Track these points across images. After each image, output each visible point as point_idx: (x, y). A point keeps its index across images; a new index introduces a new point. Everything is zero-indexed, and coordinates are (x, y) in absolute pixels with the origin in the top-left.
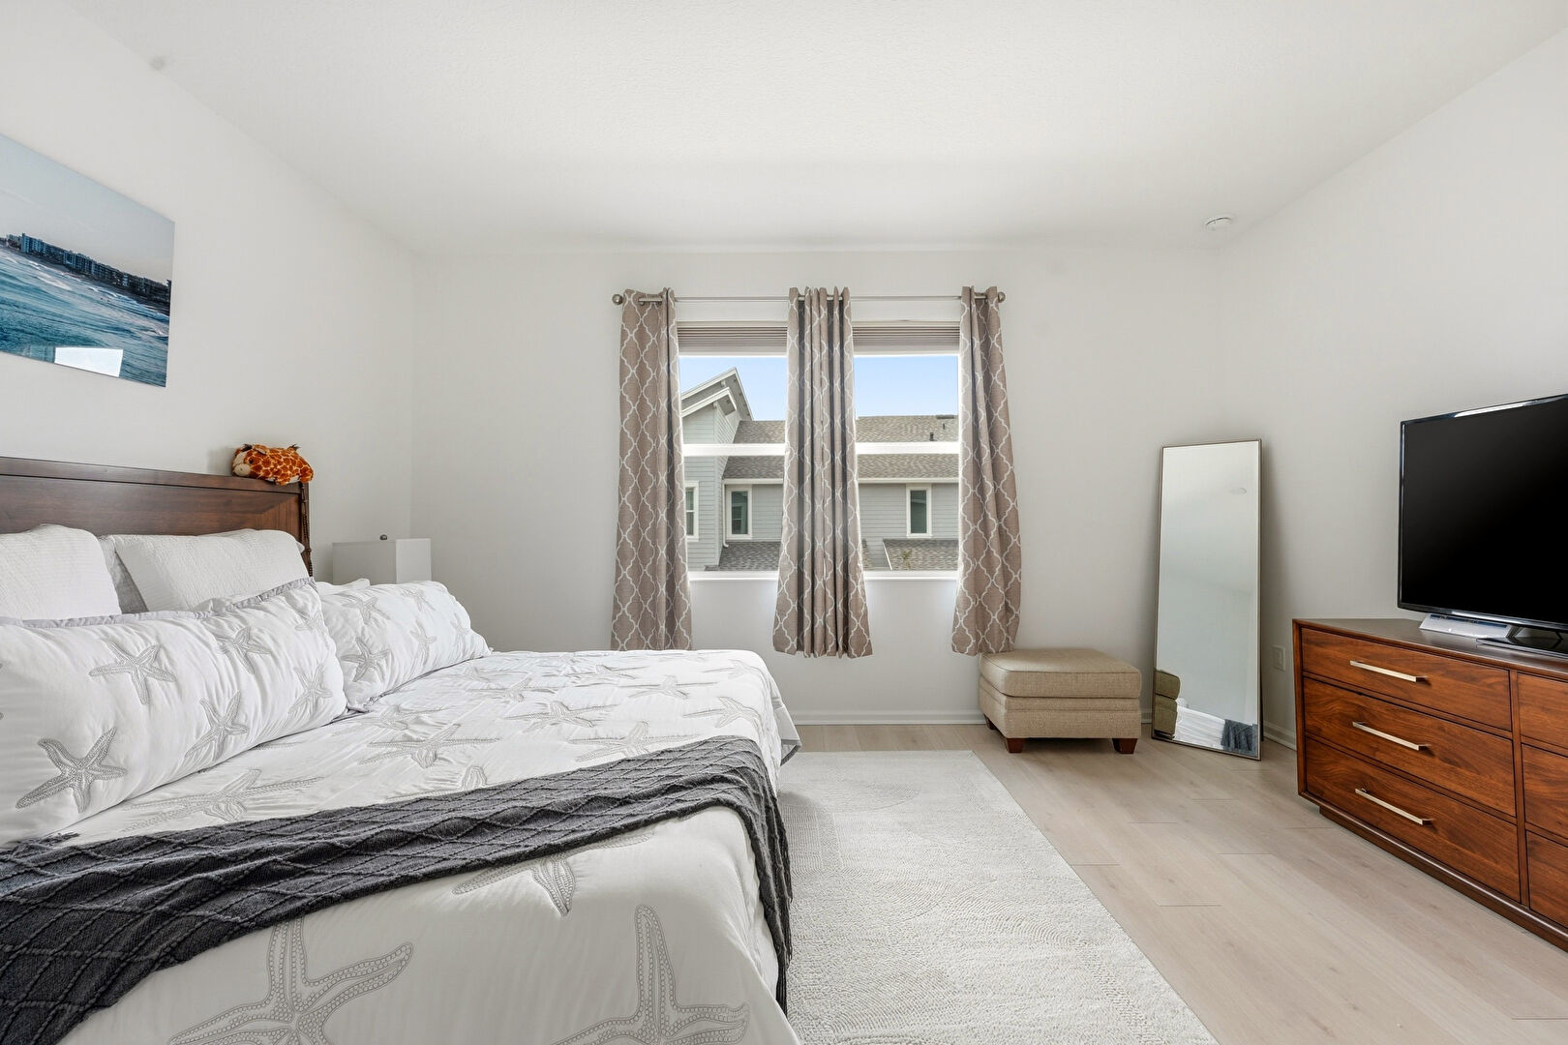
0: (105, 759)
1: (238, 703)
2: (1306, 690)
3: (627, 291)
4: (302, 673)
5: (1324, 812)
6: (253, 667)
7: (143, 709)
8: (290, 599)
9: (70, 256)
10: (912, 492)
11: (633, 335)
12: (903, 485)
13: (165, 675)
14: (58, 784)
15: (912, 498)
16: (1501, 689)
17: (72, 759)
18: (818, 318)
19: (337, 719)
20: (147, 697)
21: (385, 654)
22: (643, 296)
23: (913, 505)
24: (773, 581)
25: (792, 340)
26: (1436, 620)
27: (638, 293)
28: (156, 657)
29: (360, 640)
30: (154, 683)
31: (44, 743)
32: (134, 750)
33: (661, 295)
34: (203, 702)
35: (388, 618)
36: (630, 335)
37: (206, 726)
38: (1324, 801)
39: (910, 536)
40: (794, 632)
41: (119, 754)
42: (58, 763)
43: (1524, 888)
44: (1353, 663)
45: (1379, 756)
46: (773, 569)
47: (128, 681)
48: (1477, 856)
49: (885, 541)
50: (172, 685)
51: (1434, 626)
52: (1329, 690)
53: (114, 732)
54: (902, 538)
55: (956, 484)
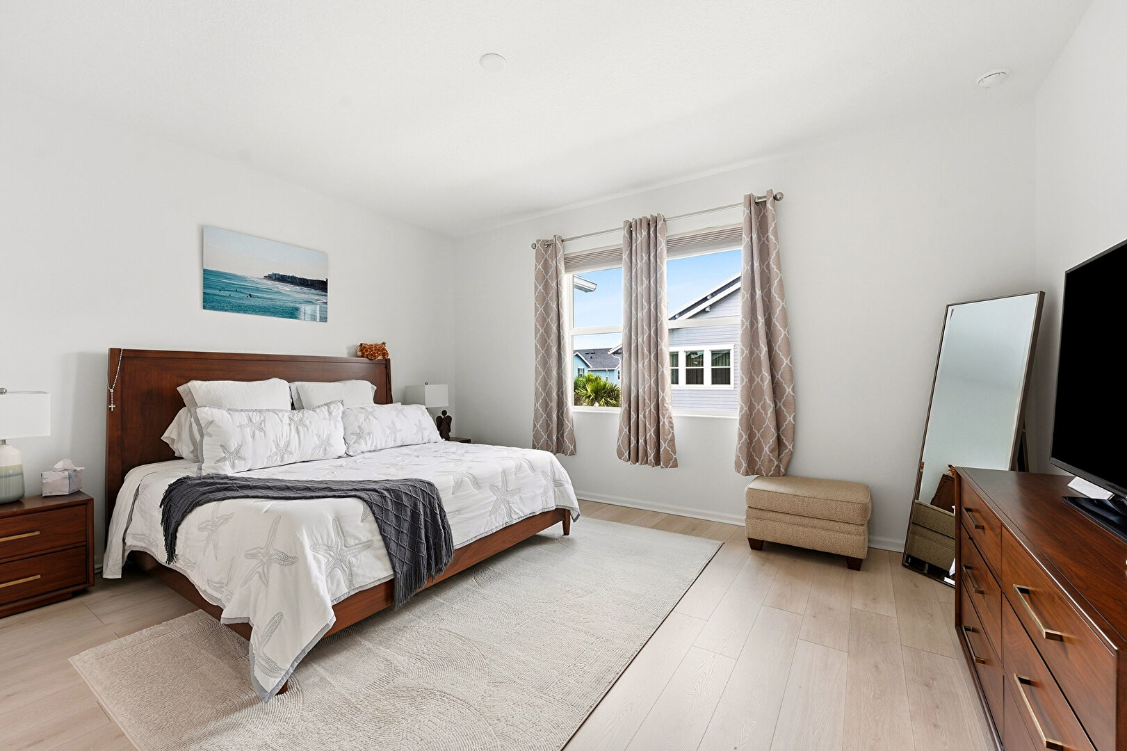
0: (237, 454)
1: (288, 444)
3: (537, 241)
4: (319, 436)
6: (298, 432)
7: (251, 439)
8: (329, 408)
9: (289, 277)
11: (540, 266)
13: (261, 430)
14: (224, 459)
16: (1000, 541)
17: (228, 452)
18: (641, 236)
19: (340, 457)
20: (253, 436)
21: (369, 434)
22: (548, 241)
24: (617, 414)
25: (625, 256)
27: (544, 241)
28: (261, 424)
29: (359, 427)
30: (257, 432)
31: (221, 446)
32: (247, 452)
33: (554, 240)
34: (273, 441)
35: (376, 419)
37: (274, 449)
40: (627, 447)
41: (242, 453)
42: (225, 453)
43: (1003, 732)
47: (248, 431)
50: (263, 434)
52: (965, 534)
53: (241, 446)
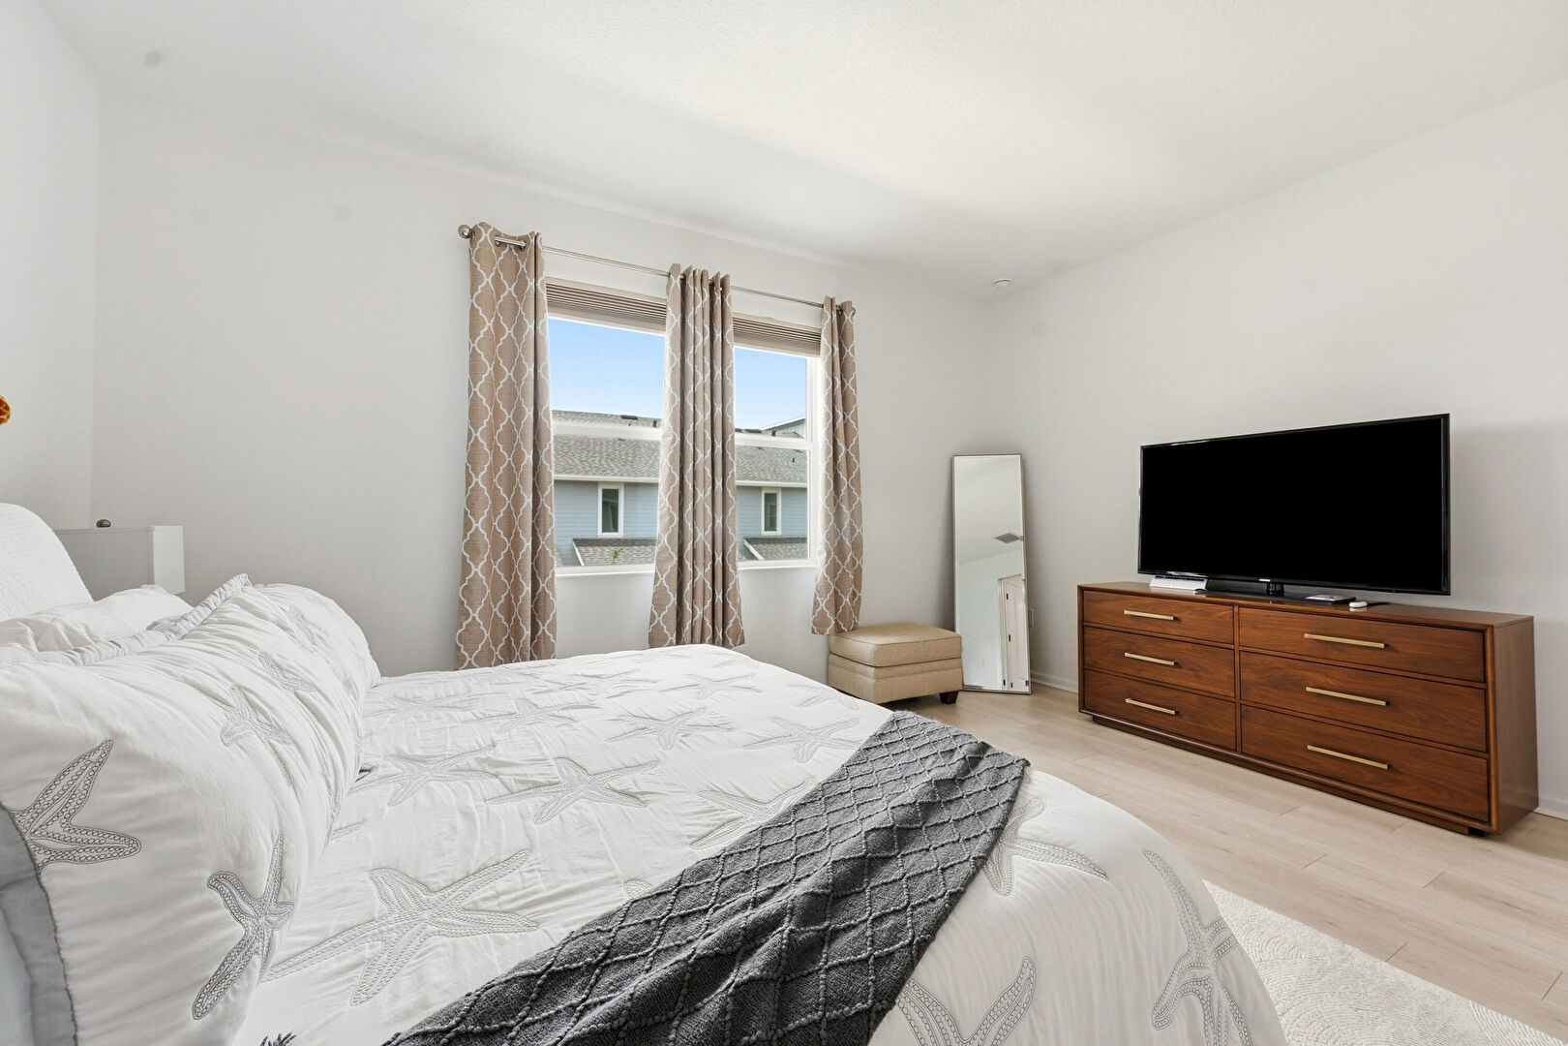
0: (279, 890)
1: (335, 772)
2: (1086, 636)
3: (481, 224)
5: (1096, 720)
7: (289, 792)
10: (604, 491)
11: (490, 280)
12: (595, 484)
13: (279, 733)
14: (243, 953)
15: (604, 496)
16: (1228, 619)
17: (252, 901)
18: (701, 301)
22: (498, 235)
23: (605, 504)
25: (673, 317)
26: (1159, 580)
27: (495, 230)
30: (281, 751)
31: (217, 881)
33: (525, 239)
34: (321, 773)
36: (486, 280)
38: (1095, 712)
39: (601, 535)
40: (674, 627)
41: (292, 877)
42: (237, 913)
43: (1239, 741)
44: (1126, 612)
45: (1145, 674)
46: (649, 562)
47: (265, 753)
48: (1210, 727)
49: (575, 540)
50: (295, 749)
51: (1159, 584)
52: (1106, 634)
53: (282, 838)
54: (594, 537)
55: (654, 485)
